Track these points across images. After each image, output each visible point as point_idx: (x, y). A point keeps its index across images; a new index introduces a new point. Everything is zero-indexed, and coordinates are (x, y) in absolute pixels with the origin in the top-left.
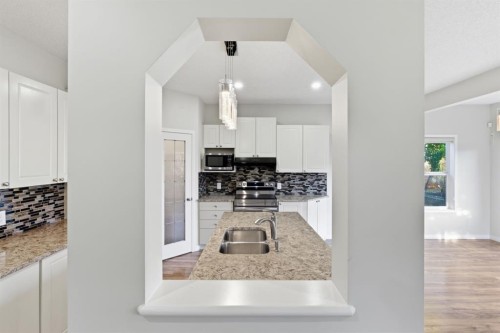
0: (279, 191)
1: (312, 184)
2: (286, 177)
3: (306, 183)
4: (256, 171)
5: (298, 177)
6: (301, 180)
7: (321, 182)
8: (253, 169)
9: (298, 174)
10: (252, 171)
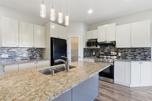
0: (119, 56)
1: (139, 54)
2: (123, 50)
3: (135, 53)
4: (108, 48)
5: (130, 50)
6: (132, 51)
7: (146, 53)
8: (107, 47)
9: (130, 48)
10: (106, 48)
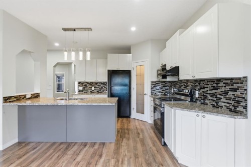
3: (218, 93)
6: (214, 88)
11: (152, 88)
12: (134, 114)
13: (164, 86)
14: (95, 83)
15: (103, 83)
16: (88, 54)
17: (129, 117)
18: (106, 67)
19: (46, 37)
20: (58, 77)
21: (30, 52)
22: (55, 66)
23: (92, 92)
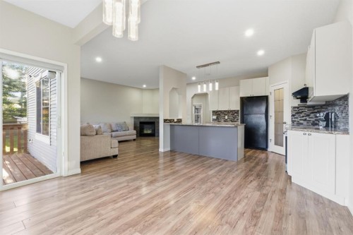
11: (293, 115)
12: (272, 147)
13: (312, 113)
14: (228, 112)
15: (237, 112)
16: (217, 84)
17: (265, 149)
18: (239, 94)
19: (186, 74)
20: (197, 109)
21: (176, 89)
22: (193, 98)
23: (226, 121)
